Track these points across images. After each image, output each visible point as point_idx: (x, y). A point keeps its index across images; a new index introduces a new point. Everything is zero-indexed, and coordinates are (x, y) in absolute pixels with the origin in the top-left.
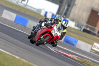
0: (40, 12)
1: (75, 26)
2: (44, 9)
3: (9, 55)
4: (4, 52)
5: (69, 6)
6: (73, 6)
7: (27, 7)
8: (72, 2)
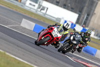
0: (60, 21)
1: (95, 35)
2: (63, 18)
3: (27, 64)
4: (22, 62)
5: (88, 15)
6: (93, 15)
7: (46, 16)
8: (92, 11)
